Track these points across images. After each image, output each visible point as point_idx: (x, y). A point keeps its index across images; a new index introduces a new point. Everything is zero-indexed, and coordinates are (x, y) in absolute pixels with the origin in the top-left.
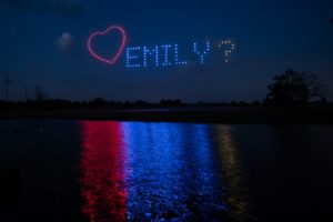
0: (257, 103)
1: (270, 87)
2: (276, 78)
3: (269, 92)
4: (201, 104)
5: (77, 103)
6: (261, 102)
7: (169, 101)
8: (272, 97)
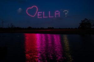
0: (76, 28)
1: (80, 24)
2: (82, 21)
3: (80, 25)
4: (60, 29)
5: (23, 28)
6: (77, 28)
7: (50, 28)
8: (80, 27)
